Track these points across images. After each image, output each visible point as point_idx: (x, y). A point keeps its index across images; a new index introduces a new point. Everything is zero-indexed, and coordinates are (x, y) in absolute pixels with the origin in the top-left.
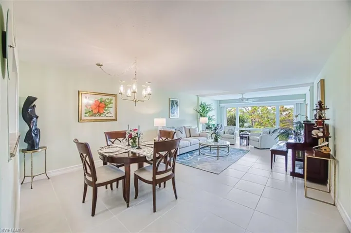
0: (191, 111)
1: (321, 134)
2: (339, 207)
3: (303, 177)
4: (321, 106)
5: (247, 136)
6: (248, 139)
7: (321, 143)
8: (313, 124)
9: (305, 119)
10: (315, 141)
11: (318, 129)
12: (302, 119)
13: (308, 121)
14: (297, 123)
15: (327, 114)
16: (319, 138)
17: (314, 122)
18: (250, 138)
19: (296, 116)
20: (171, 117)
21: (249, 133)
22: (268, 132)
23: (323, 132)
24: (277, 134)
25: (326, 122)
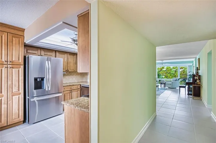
1: (197, 78)
2: (203, 101)
3: (192, 95)
4: (198, 69)
5: (165, 82)
6: (165, 84)
7: (198, 81)
8: (195, 75)
9: (193, 73)
10: (196, 80)
11: (197, 76)
12: (191, 74)
13: (193, 74)
14: (189, 75)
15: (200, 71)
16: (197, 79)
17: (195, 74)
19: (189, 72)
22: (175, 80)
23: (198, 77)
24: (180, 80)
25: (199, 74)
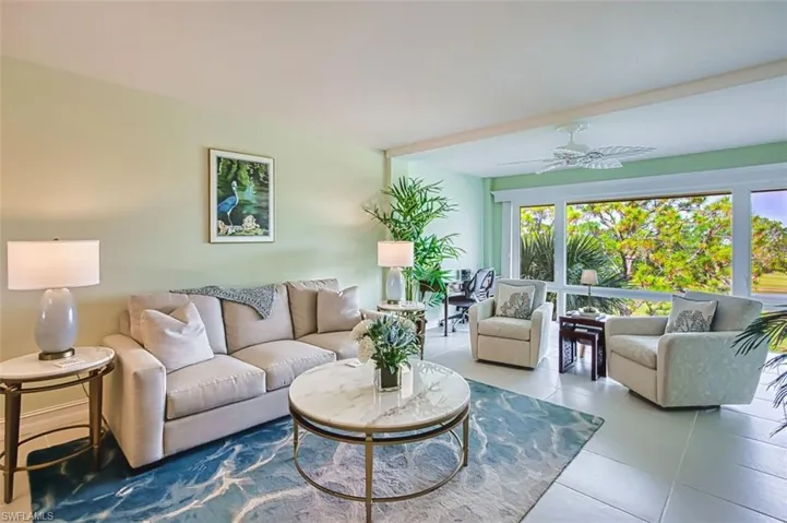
0: (345, 212)
6: (601, 345)
18: (611, 340)
20: (214, 238)
21: (605, 318)
